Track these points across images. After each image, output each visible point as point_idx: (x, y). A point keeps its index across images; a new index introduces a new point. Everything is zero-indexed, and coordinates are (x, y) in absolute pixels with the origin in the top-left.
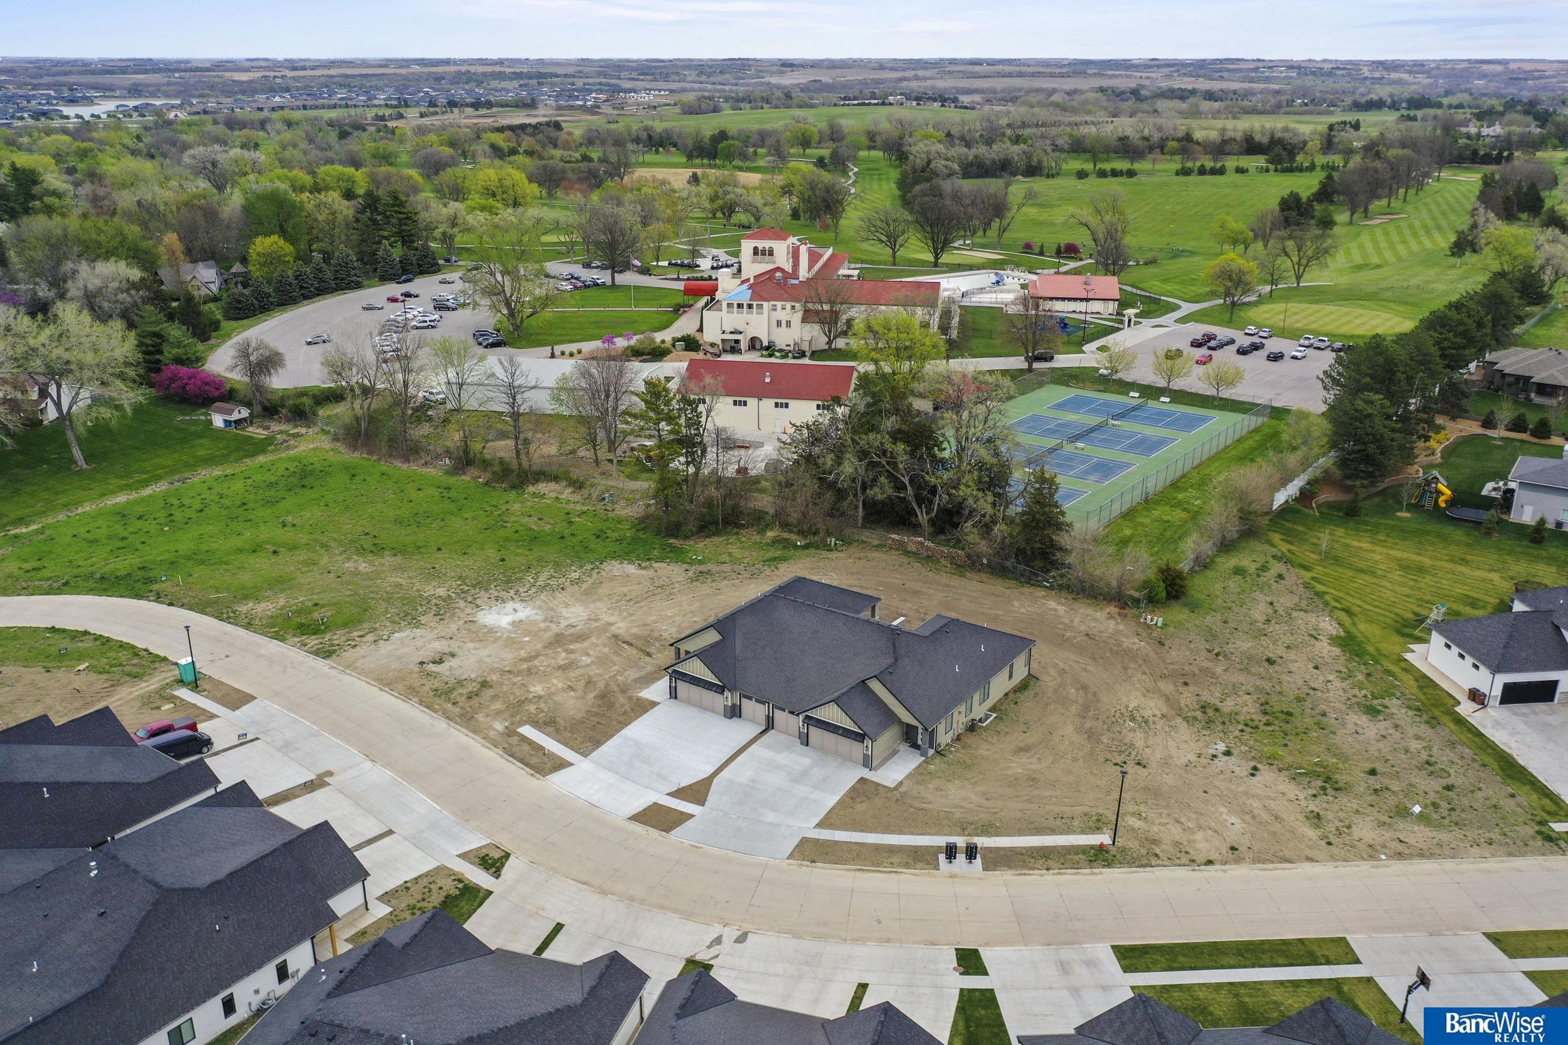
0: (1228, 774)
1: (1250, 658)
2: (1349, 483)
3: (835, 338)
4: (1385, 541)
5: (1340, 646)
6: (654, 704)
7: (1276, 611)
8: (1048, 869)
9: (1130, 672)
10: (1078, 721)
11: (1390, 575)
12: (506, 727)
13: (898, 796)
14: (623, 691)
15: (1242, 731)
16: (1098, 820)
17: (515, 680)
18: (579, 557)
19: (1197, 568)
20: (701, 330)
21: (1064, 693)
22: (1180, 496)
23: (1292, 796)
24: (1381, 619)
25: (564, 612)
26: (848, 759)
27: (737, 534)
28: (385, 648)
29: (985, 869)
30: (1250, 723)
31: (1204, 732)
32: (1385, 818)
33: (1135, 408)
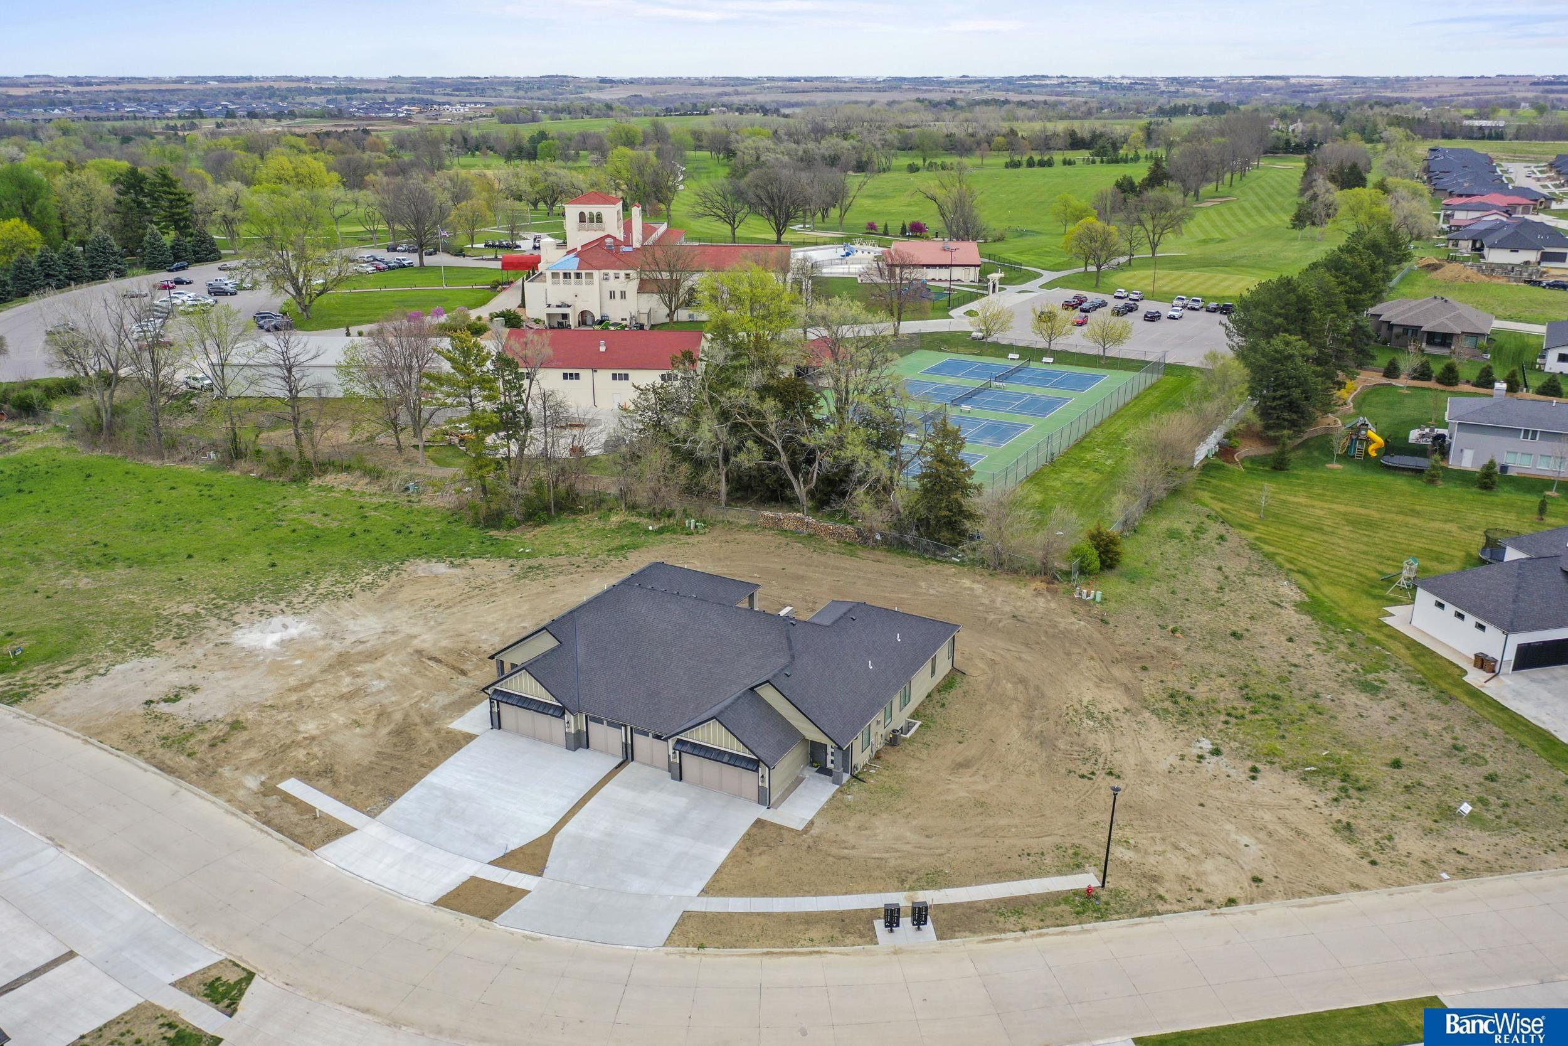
0: (1224, 780)
1: (1212, 633)
2: (1271, 433)
3: (676, 309)
4: (1324, 495)
5: (1308, 613)
6: (469, 738)
7: (1227, 578)
8: (1024, 930)
9: (1075, 658)
10: (1023, 724)
11: (1340, 532)
12: (263, 783)
13: (810, 841)
14: (428, 723)
15: (1226, 722)
16: (1076, 854)
17: (279, 718)
18: (373, 557)
19: (1126, 533)
20: (523, 305)
21: (999, 690)
22: (1088, 457)
23: (1308, 802)
24: (1344, 579)
25: (351, 625)
26: (738, 795)
27: (574, 521)
28: (99, 685)
29: (940, 937)
30: (1234, 712)
31: (1181, 727)
32: (1429, 823)
33: (1018, 370)
